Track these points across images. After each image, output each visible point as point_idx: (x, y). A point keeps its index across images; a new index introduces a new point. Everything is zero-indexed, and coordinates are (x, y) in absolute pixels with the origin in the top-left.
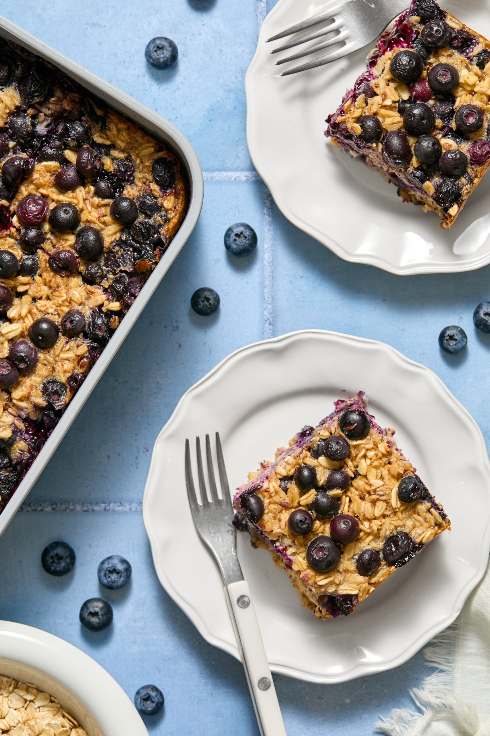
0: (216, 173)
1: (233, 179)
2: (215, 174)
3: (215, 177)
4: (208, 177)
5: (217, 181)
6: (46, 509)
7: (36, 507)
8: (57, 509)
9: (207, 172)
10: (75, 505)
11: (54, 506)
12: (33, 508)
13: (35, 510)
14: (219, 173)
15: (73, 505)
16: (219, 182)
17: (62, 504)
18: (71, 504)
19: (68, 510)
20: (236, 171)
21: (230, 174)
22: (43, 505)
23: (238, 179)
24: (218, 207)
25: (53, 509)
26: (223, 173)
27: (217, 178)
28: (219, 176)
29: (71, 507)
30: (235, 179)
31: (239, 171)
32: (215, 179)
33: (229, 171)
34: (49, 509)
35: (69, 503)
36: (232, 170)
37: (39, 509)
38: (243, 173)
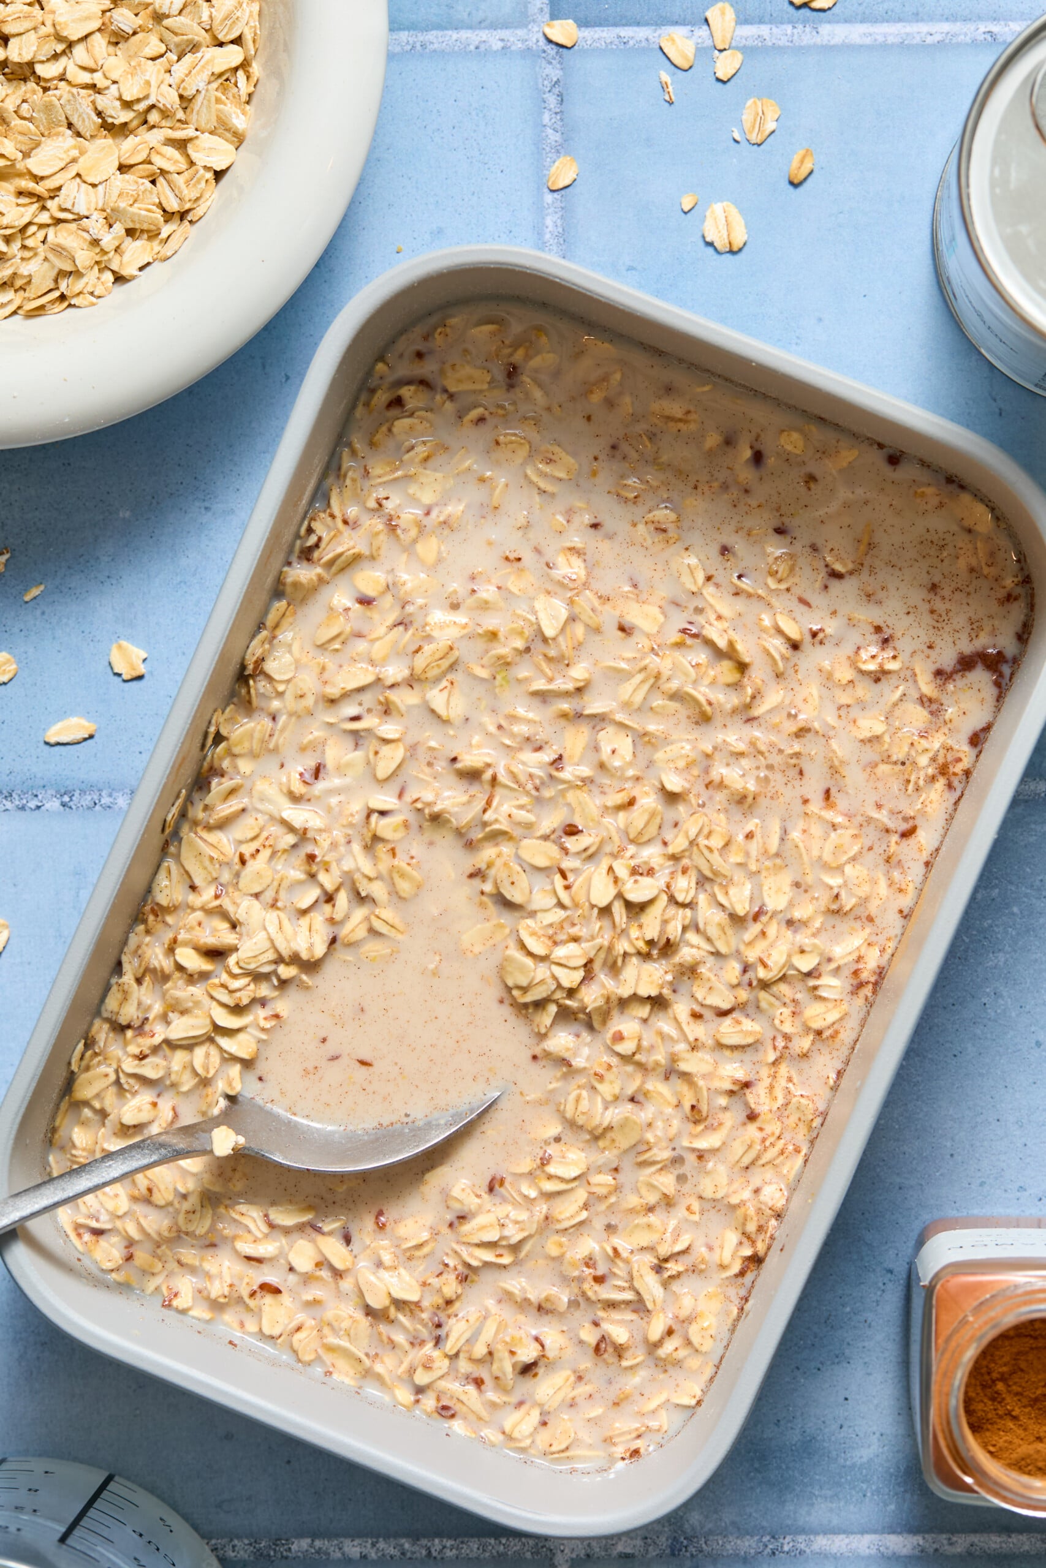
0: (434, 32)
1: (472, 48)
2: (431, 36)
3: (431, 43)
4: (415, 43)
5: (435, 51)
6: (48, 806)
7: (24, 801)
8: (71, 804)
9: (412, 32)
10: (115, 794)
11: (66, 799)
12: (17, 803)
13: (23, 808)
14: (440, 33)
15: (110, 795)
16: (440, 55)
17: (83, 792)
18: (103, 794)
19: (97, 807)
20: (480, 29)
21: (465, 34)
22: (40, 797)
23: (483, 47)
24: (438, 111)
25: (64, 805)
26: (450, 32)
27: (436, 46)
28: (441, 40)
29: (106, 800)
30: (477, 48)
31: (485, 28)
32: (432, 47)
33: (462, 28)
34: (54, 805)
35: (100, 790)
36: (470, 27)
37: (32, 804)
38: (495, 33)
